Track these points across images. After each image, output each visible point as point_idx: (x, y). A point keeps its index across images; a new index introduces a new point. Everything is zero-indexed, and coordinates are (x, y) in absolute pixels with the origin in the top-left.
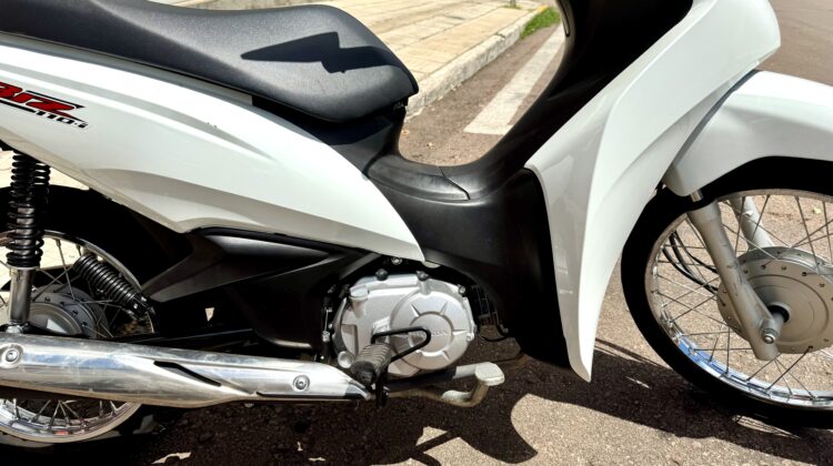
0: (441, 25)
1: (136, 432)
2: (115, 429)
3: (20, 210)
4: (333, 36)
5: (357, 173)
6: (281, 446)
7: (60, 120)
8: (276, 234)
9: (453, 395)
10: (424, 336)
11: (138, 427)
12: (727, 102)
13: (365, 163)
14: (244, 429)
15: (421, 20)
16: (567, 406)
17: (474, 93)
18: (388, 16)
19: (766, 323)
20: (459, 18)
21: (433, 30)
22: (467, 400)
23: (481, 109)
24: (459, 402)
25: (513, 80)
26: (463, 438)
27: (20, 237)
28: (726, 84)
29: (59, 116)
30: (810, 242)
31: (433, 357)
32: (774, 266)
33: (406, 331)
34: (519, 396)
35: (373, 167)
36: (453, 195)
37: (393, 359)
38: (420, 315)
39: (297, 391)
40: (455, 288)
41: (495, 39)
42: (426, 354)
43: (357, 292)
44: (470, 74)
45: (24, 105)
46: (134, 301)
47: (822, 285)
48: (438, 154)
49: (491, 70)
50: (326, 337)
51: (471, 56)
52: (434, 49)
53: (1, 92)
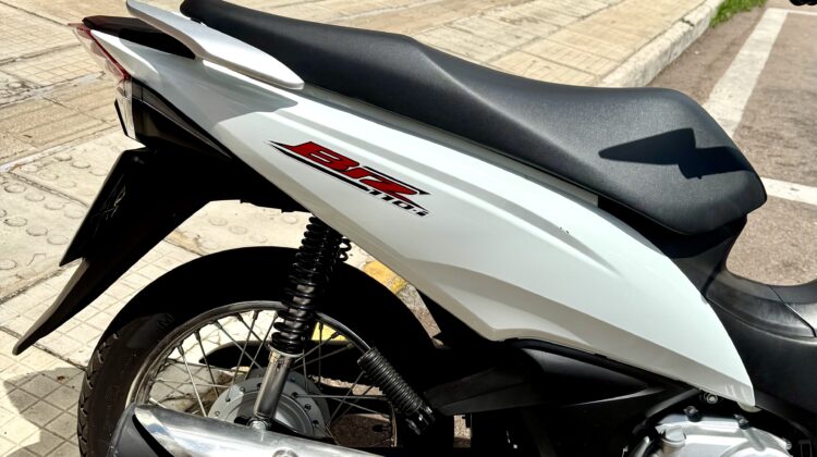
3: (300, 287)
4: (689, 134)
5: (696, 294)
7: (397, 203)
8: (596, 355)
13: (704, 280)
27: (292, 317)
29: (396, 200)
35: (710, 287)
36: (796, 330)
40: (783, 443)
41: (681, 28)
45: (357, 181)
46: (421, 411)
51: (653, 52)
52: (601, 36)
53: (332, 164)
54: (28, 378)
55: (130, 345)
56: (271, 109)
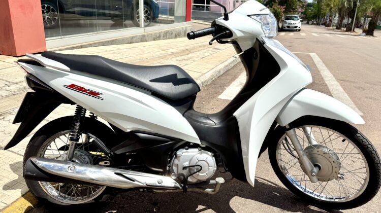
0: (210, 52)
1: (100, 201)
2: (93, 200)
3: (76, 123)
4: (175, 75)
5: (181, 115)
6: (148, 210)
7: (96, 97)
8: (155, 133)
9: (209, 190)
10: (200, 168)
11: (101, 199)
12: (294, 98)
13: (183, 112)
14: (135, 204)
15: (202, 50)
16: (250, 200)
17: (223, 82)
18: (188, 47)
19: (313, 169)
20: (218, 49)
21: (207, 55)
22: (213, 191)
23: (225, 89)
24: (210, 193)
25: (239, 77)
26: (212, 209)
27: (75, 132)
28: (294, 92)
30: (325, 143)
31: (203, 175)
32: (315, 150)
33: (194, 166)
34: (233, 196)
35: (186, 114)
36: (210, 123)
37: (190, 176)
38: (199, 161)
39: (158, 184)
40: (210, 153)
41: (232, 59)
42: (200, 174)
43: (179, 153)
44: (221, 73)
45: (85, 93)
46: (110, 153)
47: (330, 157)
48: (207, 107)
49: (230, 72)
50: (168, 168)
51: (222, 66)
52: (207, 63)
53: (78, 89)
54: (17, 163)
55: (35, 144)
56: (62, 77)
